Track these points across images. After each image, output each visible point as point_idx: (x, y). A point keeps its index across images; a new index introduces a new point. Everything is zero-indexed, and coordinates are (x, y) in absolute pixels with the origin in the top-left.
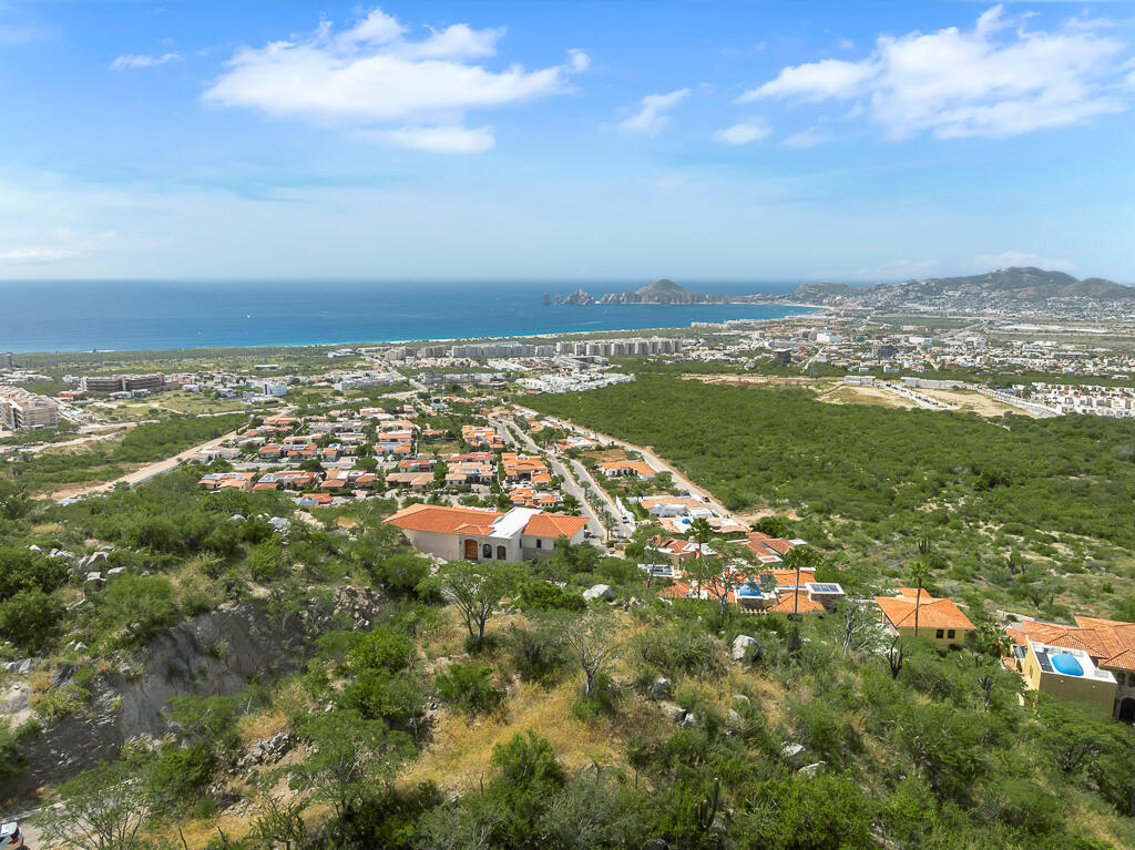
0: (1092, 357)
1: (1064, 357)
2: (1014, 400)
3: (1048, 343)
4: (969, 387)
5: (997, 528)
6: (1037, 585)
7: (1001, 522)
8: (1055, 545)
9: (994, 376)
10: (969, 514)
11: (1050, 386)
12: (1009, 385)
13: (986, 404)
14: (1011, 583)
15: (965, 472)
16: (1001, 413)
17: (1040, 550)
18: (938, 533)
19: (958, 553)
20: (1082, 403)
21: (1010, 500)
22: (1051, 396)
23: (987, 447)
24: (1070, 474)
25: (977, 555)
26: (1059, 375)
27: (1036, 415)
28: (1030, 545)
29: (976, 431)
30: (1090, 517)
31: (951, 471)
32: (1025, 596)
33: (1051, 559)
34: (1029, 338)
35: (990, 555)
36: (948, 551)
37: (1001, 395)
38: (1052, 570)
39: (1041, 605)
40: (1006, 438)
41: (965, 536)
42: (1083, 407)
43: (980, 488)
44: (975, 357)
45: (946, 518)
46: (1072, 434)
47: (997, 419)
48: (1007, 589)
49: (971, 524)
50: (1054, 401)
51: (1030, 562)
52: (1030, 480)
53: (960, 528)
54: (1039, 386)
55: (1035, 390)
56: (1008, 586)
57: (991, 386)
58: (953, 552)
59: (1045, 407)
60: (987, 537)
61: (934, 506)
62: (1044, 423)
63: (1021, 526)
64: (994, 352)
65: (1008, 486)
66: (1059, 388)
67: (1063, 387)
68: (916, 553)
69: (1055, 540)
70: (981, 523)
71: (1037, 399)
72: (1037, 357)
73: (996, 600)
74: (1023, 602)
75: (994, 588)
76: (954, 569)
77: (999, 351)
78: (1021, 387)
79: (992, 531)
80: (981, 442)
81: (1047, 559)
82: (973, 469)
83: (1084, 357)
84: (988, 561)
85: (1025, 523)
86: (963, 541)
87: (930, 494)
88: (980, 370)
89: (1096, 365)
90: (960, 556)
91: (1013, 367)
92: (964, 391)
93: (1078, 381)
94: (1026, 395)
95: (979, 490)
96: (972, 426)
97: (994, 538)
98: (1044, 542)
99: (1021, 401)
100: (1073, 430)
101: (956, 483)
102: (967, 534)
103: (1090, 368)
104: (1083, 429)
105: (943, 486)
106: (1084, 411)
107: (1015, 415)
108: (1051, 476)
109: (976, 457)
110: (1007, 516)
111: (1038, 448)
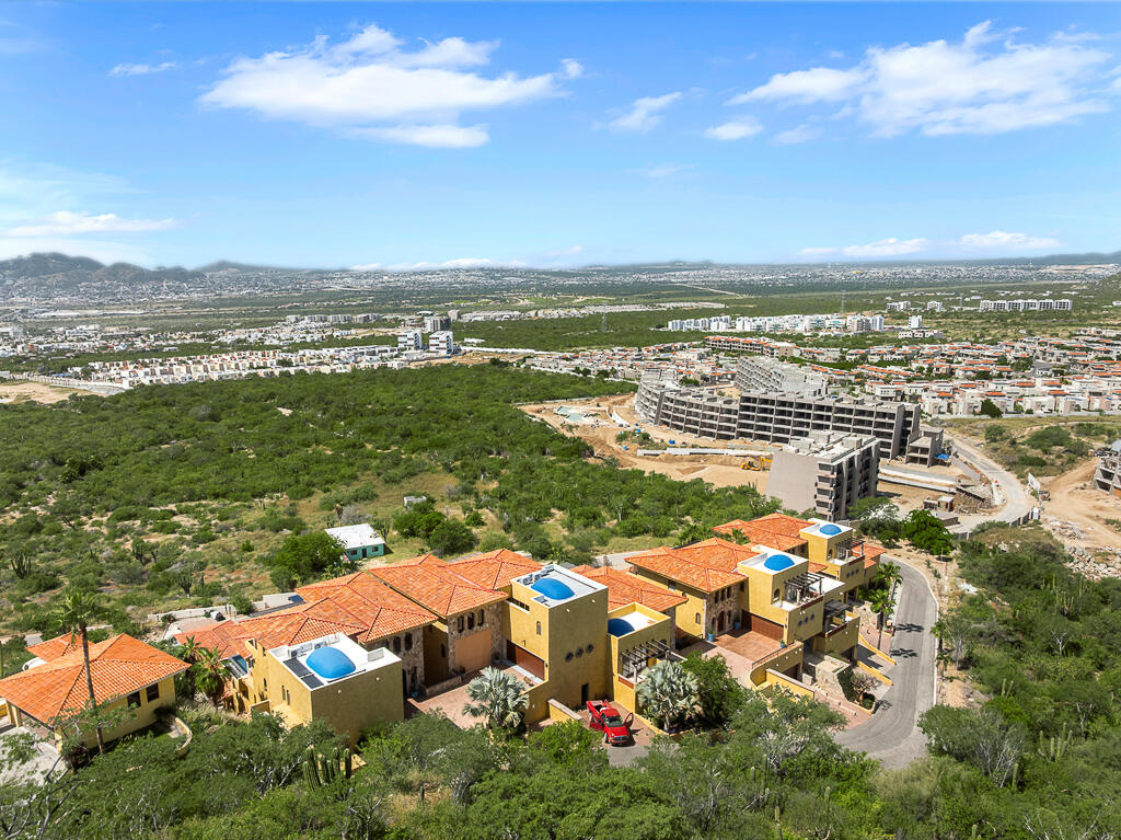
0: (138, 335)
1: (112, 337)
2: (74, 382)
3: (92, 327)
4: (18, 376)
5: (105, 519)
6: (176, 568)
7: (108, 510)
8: (175, 519)
9: (45, 361)
10: (65, 511)
11: (107, 364)
12: (64, 369)
13: (45, 391)
14: (145, 577)
15: (44, 466)
16: (65, 397)
17: (163, 529)
18: (34, 546)
19: (68, 561)
20: (146, 374)
21: (109, 483)
22: (112, 372)
23: (61, 434)
24: (161, 443)
25: (93, 556)
26: (111, 354)
27: (103, 394)
28: (150, 527)
29: (42, 419)
30: (199, 480)
31: (26, 469)
32: (169, 585)
33: (177, 535)
34: (71, 324)
35: (108, 552)
36: (54, 564)
37: (59, 381)
38: (184, 547)
39: (192, 589)
40: (81, 421)
41: (70, 539)
42: (149, 378)
43: (69, 480)
44: (15, 347)
45: (38, 523)
46: (146, 406)
47: (62, 404)
48: (145, 586)
49: (73, 523)
50: (118, 376)
51: (157, 545)
52: (122, 458)
53: (59, 531)
54: (97, 365)
55: (94, 370)
56: (143, 581)
57: (44, 372)
58: (62, 563)
59: (110, 384)
60: (96, 532)
61: (17, 515)
62: (115, 399)
63: (133, 509)
64: (35, 340)
65: (101, 469)
66: (118, 365)
67: (121, 363)
68: (12, 580)
69: (174, 514)
70: (84, 518)
71: (98, 378)
72: (85, 340)
73: (139, 603)
74: (170, 594)
75: (130, 591)
76: (72, 583)
77: (41, 339)
78: (78, 369)
79: (100, 524)
80: (53, 430)
81: (173, 536)
82: (54, 460)
83: (130, 336)
84: (109, 559)
85: (136, 504)
86: (69, 546)
87: (7, 502)
88: (25, 358)
89: (144, 342)
90: (72, 565)
91: (62, 352)
92: (13, 381)
93: (134, 356)
94: (87, 374)
95: (69, 481)
96: (35, 416)
97: (105, 531)
98: (164, 519)
99: (83, 382)
100: (147, 402)
101: (37, 480)
102: (72, 535)
103: (139, 344)
104: (156, 399)
105: (21, 487)
106: (151, 381)
107: (81, 398)
108: (142, 449)
109: (51, 447)
110: (113, 503)
111: (119, 424)
